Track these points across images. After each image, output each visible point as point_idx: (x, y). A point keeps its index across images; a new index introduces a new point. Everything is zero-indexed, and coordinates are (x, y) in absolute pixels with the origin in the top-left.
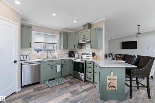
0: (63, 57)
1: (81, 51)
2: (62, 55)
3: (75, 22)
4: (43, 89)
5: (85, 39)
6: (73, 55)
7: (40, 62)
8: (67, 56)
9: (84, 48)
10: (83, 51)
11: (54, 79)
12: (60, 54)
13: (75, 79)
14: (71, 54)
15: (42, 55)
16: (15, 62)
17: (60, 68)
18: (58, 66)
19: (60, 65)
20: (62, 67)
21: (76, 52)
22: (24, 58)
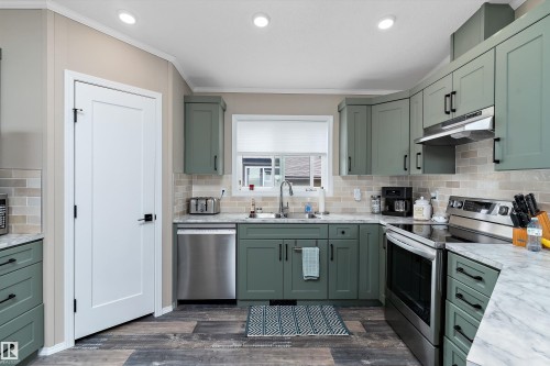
0: (352, 213)
1: (450, 185)
2: (349, 205)
3: (386, 24)
4: (217, 337)
5: (458, 114)
6: (400, 206)
7: (234, 226)
8: (376, 207)
9: (465, 170)
10: (457, 185)
11: (293, 303)
12: (339, 199)
13: (384, 337)
14: (397, 200)
15: (264, 198)
16: (148, 218)
17: (317, 260)
18: (305, 250)
19: (317, 249)
20: (329, 257)
21: (425, 190)
22: (199, 208)
